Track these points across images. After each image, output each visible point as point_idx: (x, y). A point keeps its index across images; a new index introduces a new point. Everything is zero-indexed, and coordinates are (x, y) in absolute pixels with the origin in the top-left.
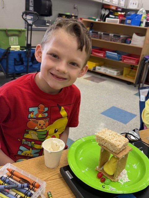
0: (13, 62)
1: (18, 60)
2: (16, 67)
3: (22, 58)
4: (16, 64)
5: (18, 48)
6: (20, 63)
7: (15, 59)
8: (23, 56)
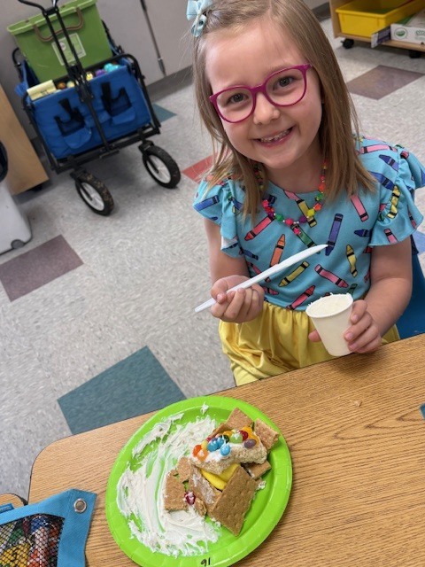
0: (56, 126)
1: (65, 117)
2: (67, 138)
3: (77, 109)
4: (65, 129)
5: (49, 88)
6: (76, 124)
7: (57, 119)
8: (74, 102)
